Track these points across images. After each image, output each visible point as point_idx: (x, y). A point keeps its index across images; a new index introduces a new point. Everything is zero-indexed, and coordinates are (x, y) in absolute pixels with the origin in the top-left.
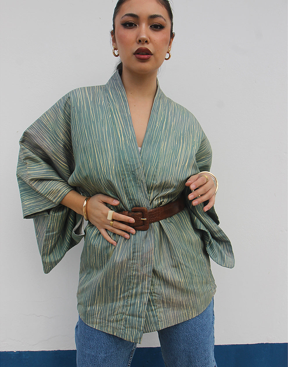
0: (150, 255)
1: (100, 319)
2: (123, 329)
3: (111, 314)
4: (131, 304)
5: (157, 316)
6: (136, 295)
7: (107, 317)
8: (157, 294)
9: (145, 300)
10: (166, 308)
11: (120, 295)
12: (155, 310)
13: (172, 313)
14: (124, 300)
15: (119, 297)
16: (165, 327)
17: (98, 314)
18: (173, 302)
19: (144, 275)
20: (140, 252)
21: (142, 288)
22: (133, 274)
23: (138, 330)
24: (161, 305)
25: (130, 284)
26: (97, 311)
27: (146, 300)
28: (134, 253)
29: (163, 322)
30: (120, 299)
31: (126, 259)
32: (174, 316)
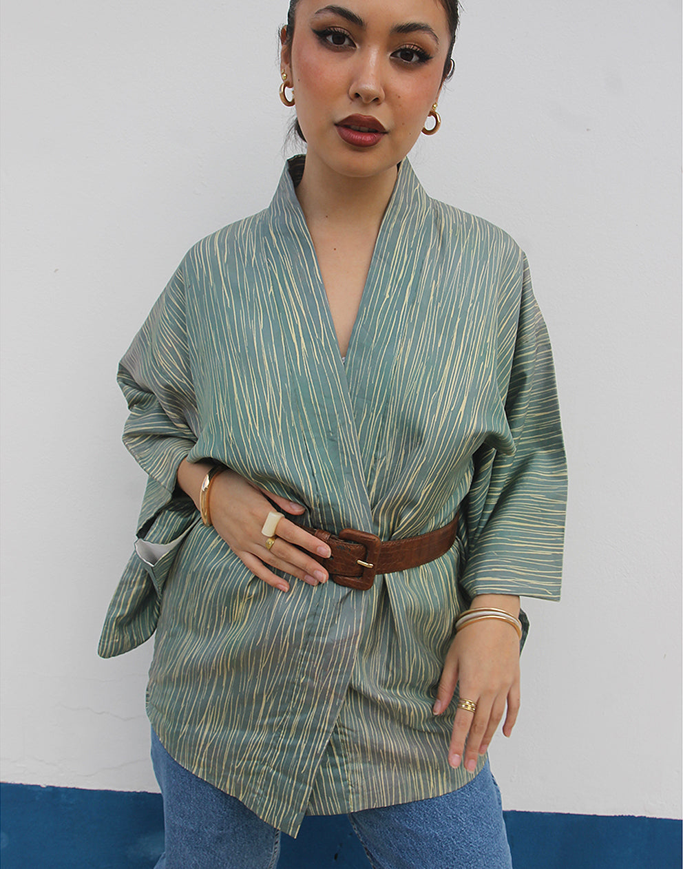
0: (349, 645)
1: (209, 757)
2: (258, 794)
3: (236, 754)
4: (283, 747)
5: (345, 780)
6: (299, 730)
7: (225, 758)
8: (348, 729)
9: (320, 746)
10: (370, 763)
11: (264, 717)
12: (342, 765)
13: (384, 778)
14: (271, 732)
15: (259, 721)
16: (363, 807)
17: (205, 745)
18: (388, 752)
19: (325, 689)
20: (324, 635)
21: (317, 717)
22: (299, 680)
23: (293, 805)
24: (359, 755)
25: (289, 702)
26: (203, 740)
27: (323, 746)
28: (309, 634)
29: (360, 796)
30: (261, 726)
31: (288, 643)
32: (391, 785)
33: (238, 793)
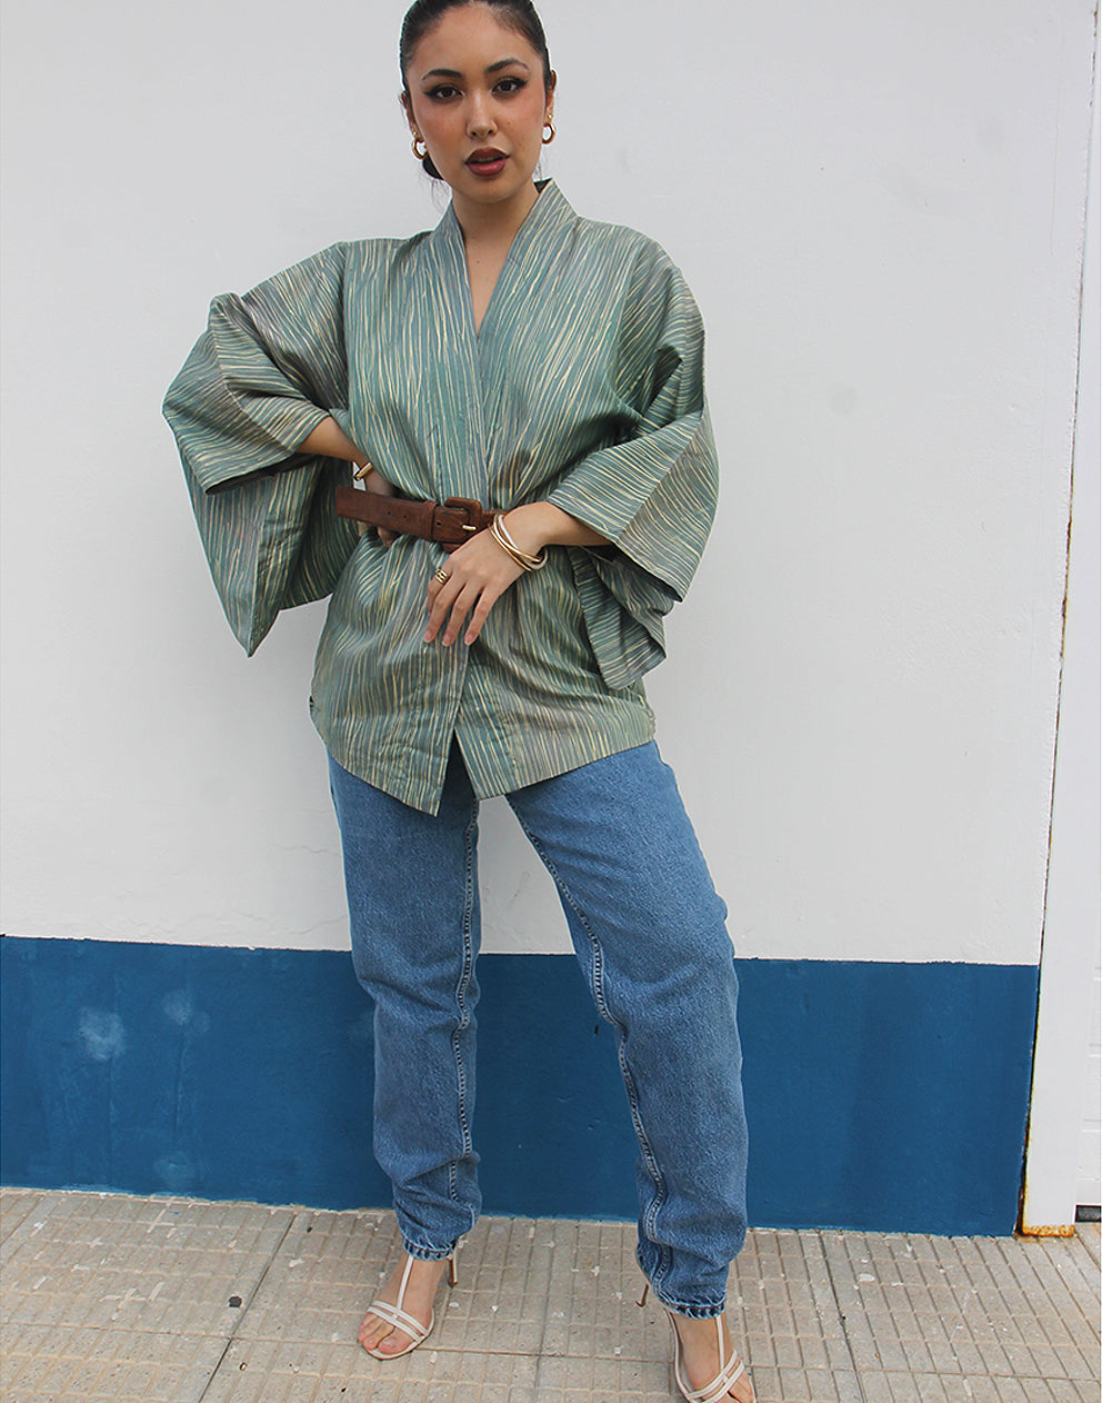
2: (401, 779)
3: (379, 741)
4: (420, 722)
5: (507, 753)
11: (399, 698)
12: (501, 738)
15: (396, 703)
16: (531, 780)
22: (422, 651)
23: (431, 783)
25: (417, 676)
29: (525, 770)
33: (381, 785)
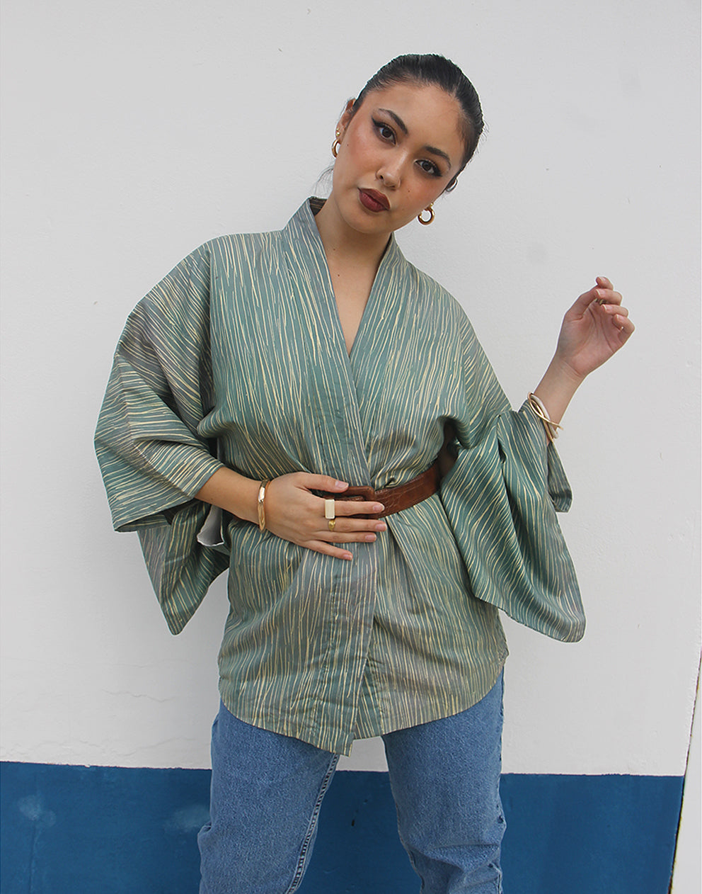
0: (369, 581)
1: (267, 707)
2: (313, 727)
3: (290, 697)
4: (329, 679)
5: (376, 706)
6: (340, 661)
7: (281, 703)
8: (377, 662)
9: (359, 671)
10: (396, 691)
11: (310, 658)
12: (373, 694)
13: (408, 703)
14: (317, 670)
15: (307, 662)
16: (392, 729)
17: (262, 697)
18: (410, 680)
19: (356, 621)
20: (349, 576)
21: (353, 647)
22: (334, 618)
23: (343, 729)
24: (387, 685)
25: (328, 639)
26: (261, 691)
27: (361, 671)
28: (336, 577)
29: (389, 719)
30: (309, 666)
31: (321, 589)
32: (414, 709)
33: (294, 734)
